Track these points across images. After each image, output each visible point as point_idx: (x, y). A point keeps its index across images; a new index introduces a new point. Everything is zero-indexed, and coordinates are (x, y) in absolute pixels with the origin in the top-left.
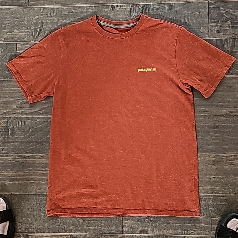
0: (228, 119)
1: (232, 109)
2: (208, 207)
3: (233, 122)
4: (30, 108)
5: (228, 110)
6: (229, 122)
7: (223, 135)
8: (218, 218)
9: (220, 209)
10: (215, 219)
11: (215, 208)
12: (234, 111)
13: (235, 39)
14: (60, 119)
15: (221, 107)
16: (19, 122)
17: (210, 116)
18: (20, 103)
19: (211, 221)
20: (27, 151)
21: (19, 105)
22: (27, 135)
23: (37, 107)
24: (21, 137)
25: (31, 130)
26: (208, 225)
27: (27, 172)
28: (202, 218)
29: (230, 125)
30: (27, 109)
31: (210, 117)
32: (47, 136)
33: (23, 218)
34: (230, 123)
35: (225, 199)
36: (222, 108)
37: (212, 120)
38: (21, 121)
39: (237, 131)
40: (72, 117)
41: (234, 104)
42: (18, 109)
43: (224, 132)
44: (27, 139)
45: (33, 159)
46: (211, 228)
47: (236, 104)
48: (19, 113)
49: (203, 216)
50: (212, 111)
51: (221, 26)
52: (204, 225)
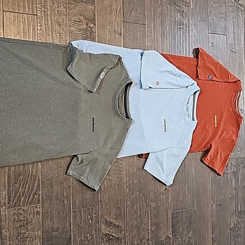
0: (189, 173)
1: (194, 175)
2: (142, 163)
5: (194, 173)
7: (181, 171)
9: (141, 171)
10: (135, 169)
11: (141, 168)
12: (193, 177)
13: (228, 174)
15: (195, 168)
19: (133, 165)
23: (194, 47)
26: (131, 164)
27: (158, 37)
28: (135, 159)
34: (187, 174)
35: (146, 174)
41: (197, 176)
43: (183, 171)
46: (130, 166)
51: (234, 165)
52: (131, 161)
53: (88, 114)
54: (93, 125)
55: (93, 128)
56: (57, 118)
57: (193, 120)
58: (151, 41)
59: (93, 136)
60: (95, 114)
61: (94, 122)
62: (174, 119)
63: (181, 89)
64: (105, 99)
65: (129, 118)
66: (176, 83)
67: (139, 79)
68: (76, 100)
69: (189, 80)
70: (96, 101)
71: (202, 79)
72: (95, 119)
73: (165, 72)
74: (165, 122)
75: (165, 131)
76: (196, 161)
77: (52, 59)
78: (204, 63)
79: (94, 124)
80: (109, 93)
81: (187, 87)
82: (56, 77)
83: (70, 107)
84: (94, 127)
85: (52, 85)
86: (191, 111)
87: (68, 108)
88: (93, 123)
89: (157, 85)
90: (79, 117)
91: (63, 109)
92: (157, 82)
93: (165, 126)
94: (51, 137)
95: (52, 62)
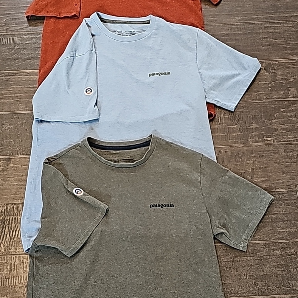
0: (238, 27)
1: (242, 17)
2: (224, 115)
3: (244, 30)
4: (16, 25)
5: (237, 19)
6: (239, 30)
7: (235, 43)
8: (236, 126)
9: (237, 116)
10: (233, 127)
11: (232, 116)
12: (244, 19)
14: (53, 29)
15: (230, 16)
16: (3, 39)
17: (219, 25)
18: (4, 20)
19: (228, 130)
20: (11, 68)
21: (4, 23)
22: (12, 52)
23: (25, 24)
24: (5, 54)
25: (17, 47)
26: (225, 134)
27: (11, 90)
28: (217, 127)
29: (241, 32)
30: (13, 26)
31: (219, 27)
32: (35, 52)
33: (4, 140)
35: (242, 106)
36: (232, 17)
37: (222, 29)
38: (5, 38)
39: (249, 38)
40: (67, 28)
41: (243, 13)
42: (2, 27)
43: (235, 39)
44: (12, 56)
45: (19, 77)
46: (229, 136)
47: (245, 13)
48: (3, 30)
49: (218, 125)
50: (220, 20)
52: (220, 134)
53: (144, 217)
54: (162, 207)
55: (166, 206)
56: (153, 272)
57: (148, 22)
58: (18, 104)
59: (180, 206)
60: (144, 203)
61: (157, 205)
62: (149, 58)
63: (97, 46)
64: (119, 185)
65: (148, 140)
66: (87, 56)
67: (83, 124)
68: (121, 240)
69: (80, 32)
70: (122, 201)
71: (79, 8)
72: (152, 204)
73: (68, 78)
74: (154, 74)
75: (169, 73)
76: (218, 15)
77: (54, 283)
78: (51, 6)
79: (160, 204)
80: (108, 178)
81: (93, 35)
82: (84, 276)
83: (133, 248)
84: (166, 204)
85: (97, 283)
86: (134, 27)
87: (135, 253)
88: (159, 206)
89: (91, 91)
90: (150, 234)
91: (137, 261)
92: (86, 92)
93: (159, 74)
94: (184, 282)
95: (59, 282)
